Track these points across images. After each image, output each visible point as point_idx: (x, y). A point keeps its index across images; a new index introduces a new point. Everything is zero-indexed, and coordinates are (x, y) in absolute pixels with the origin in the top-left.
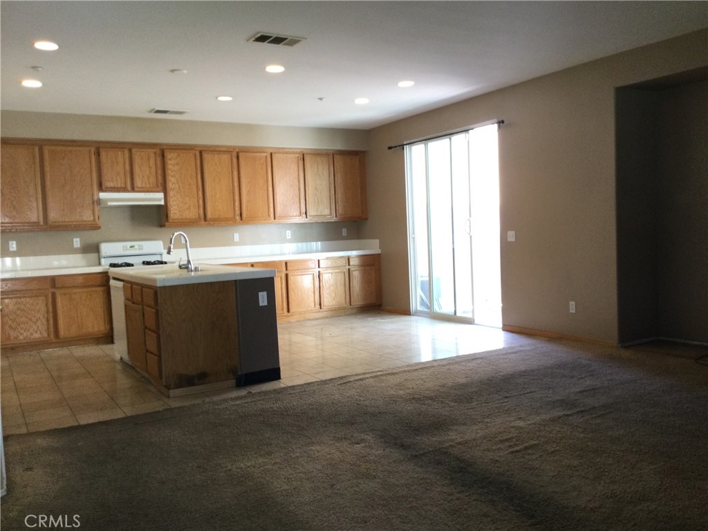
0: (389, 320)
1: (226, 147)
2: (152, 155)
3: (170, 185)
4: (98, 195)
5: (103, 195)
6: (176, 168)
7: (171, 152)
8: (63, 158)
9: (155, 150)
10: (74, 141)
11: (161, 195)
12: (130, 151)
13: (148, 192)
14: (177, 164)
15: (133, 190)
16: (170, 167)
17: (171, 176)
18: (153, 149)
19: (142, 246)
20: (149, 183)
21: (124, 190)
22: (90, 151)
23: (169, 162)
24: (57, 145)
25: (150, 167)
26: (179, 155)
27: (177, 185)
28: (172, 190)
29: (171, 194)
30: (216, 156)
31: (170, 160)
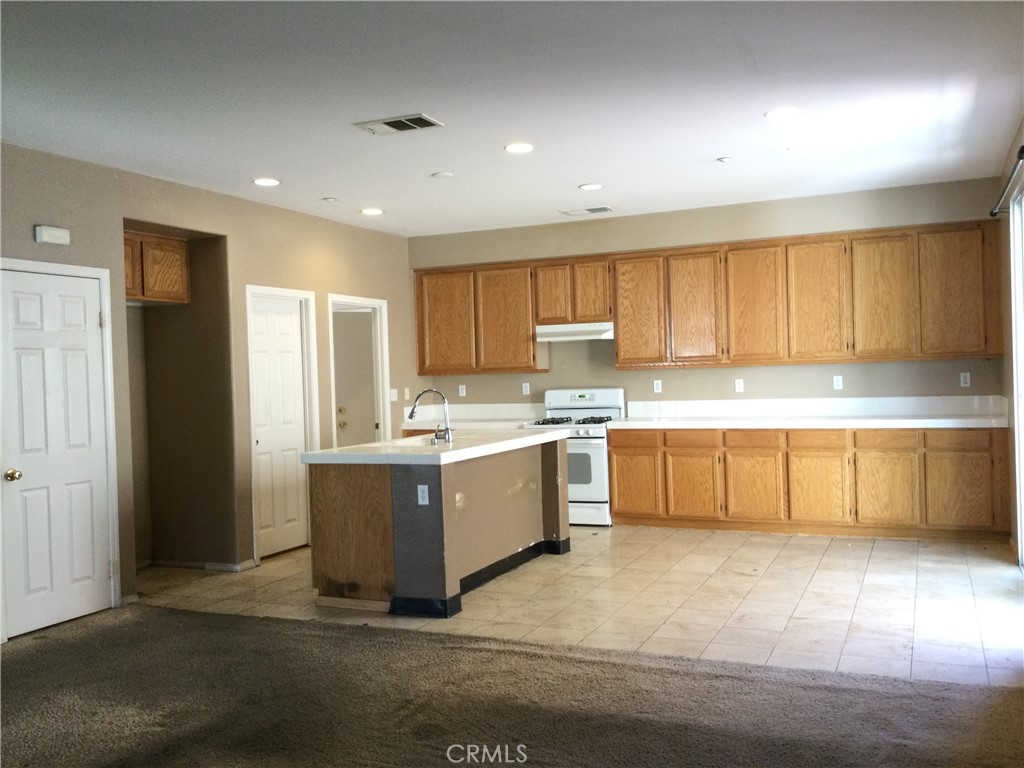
0: (950, 566)
1: (707, 246)
2: (600, 270)
3: (621, 310)
4: (534, 329)
5: (540, 329)
6: (630, 285)
7: (624, 264)
8: (498, 285)
9: (603, 263)
10: (509, 263)
11: (610, 325)
12: (572, 267)
13: (594, 321)
14: (632, 280)
15: (575, 320)
16: (622, 284)
17: (624, 298)
18: (602, 261)
19: (593, 395)
20: (595, 310)
21: (563, 321)
22: (525, 273)
23: (621, 278)
24: (490, 270)
25: (596, 287)
26: (635, 267)
27: (631, 310)
28: (624, 317)
29: (622, 322)
30: (691, 261)
31: (623, 274)
